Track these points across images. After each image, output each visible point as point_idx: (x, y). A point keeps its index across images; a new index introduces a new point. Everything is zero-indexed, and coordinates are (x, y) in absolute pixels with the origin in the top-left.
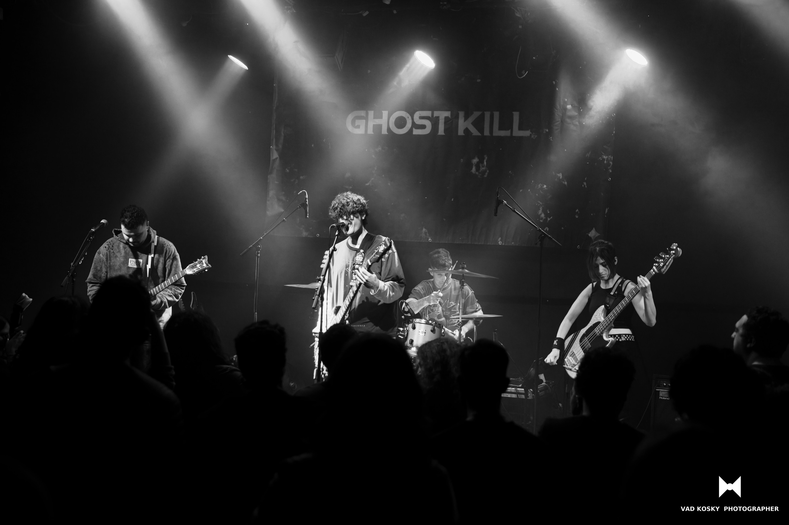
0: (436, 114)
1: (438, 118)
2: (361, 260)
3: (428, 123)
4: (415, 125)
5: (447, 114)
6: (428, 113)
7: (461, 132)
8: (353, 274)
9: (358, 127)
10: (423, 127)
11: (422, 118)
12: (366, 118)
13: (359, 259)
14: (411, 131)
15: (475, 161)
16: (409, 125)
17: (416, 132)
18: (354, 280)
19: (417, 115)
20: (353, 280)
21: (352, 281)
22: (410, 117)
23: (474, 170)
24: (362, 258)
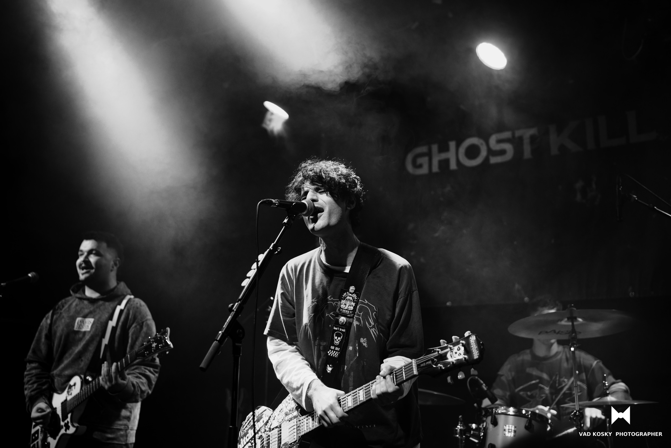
0: (518, 133)
1: (521, 139)
2: (352, 308)
3: (508, 147)
4: (491, 152)
5: (532, 131)
6: (507, 135)
7: (554, 151)
8: (335, 335)
9: (420, 166)
10: (502, 152)
11: (499, 141)
12: (429, 155)
13: (347, 305)
14: (487, 159)
15: (579, 185)
16: (484, 153)
17: (494, 160)
18: (335, 346)
19: (493, 140)
20: (333, 345)
21: (332, 347)
22: (484, 143)
23: (579, 197)
24: (354, 304)
